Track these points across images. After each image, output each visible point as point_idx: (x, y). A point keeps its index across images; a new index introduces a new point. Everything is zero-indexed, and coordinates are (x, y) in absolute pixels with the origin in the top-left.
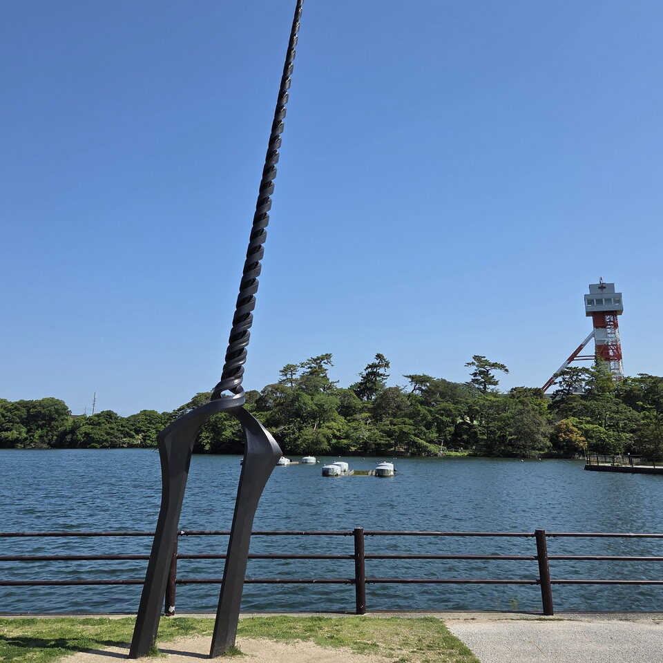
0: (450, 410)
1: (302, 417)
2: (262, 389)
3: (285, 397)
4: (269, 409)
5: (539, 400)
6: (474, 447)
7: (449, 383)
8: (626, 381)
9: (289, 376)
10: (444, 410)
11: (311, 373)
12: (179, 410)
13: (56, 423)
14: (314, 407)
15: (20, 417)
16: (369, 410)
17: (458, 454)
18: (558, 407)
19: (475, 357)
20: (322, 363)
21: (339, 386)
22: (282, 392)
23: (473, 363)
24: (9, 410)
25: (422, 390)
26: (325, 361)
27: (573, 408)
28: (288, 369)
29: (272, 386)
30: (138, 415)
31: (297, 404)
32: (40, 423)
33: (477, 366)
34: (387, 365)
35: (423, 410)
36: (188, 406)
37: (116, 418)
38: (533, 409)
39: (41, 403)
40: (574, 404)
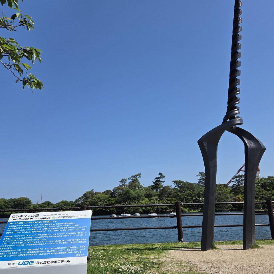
0: (191, 194)
1: (130, 199)
2: (113, 189)
3: (123, 192)
4: (116, 197)
5: (226, 189)
6: (201, 209)
7: (190, 183)
8: (261, 179)
9: (123, 183)
10: (188, 194)
11: (133, 182)
12: (78, 199)
13: (26, 207)
14: (135, 195)
15: (11, 205)
16: (158, 195)
17: (195, 211)
18: (234, 191)
19: (200, 173)
20: (137, 177)
21: (144, 186)
22: (121, 190)
23: (199, 175)
24: (7, 203)
25: (179, 187)
26: (138, 176)
27: (241, 191)
28: (123, 180)
29: (117, 187)
30: (60, 203)
31: (128, 194)
32: (20, 207)
33: (201, 176)
34: (164, 177)
35: (180, 194)
36: (82, 197)
37: (51, 204)
38: (225, 192)
39: (19, 199)
40: (241, 189)
